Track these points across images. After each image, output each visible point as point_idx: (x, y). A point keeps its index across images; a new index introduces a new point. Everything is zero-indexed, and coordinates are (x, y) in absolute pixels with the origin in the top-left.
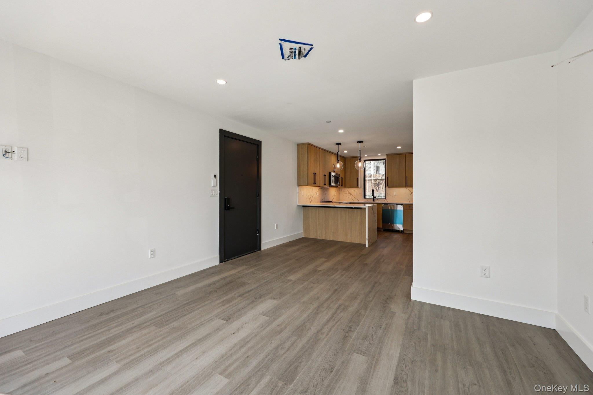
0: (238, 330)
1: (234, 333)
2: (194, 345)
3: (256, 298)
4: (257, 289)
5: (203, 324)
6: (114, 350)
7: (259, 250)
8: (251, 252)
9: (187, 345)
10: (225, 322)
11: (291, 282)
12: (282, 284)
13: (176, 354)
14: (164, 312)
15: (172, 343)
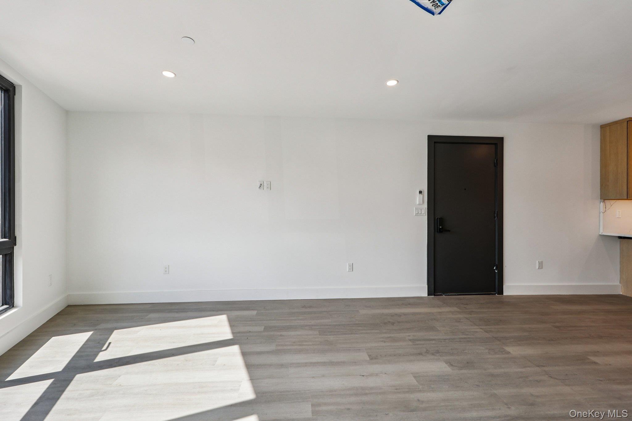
0: (371, 375)
1: (363, 376)
2: (324, 364)
3: (427, 352)
4: (441, 342)
5: (349, 350)
6: (283, 336)
7: (499, 294)
8: (484, 293)
9: (319, 361)
10: (368, 359)
11: (507, 356)
12: (487, 351)
13: (306, 363)
14: (335, 324)
15: (314, 352)
